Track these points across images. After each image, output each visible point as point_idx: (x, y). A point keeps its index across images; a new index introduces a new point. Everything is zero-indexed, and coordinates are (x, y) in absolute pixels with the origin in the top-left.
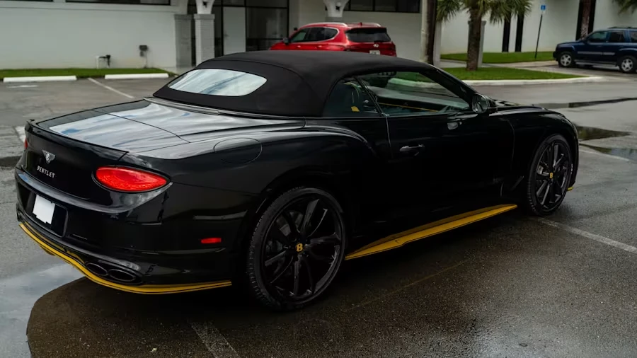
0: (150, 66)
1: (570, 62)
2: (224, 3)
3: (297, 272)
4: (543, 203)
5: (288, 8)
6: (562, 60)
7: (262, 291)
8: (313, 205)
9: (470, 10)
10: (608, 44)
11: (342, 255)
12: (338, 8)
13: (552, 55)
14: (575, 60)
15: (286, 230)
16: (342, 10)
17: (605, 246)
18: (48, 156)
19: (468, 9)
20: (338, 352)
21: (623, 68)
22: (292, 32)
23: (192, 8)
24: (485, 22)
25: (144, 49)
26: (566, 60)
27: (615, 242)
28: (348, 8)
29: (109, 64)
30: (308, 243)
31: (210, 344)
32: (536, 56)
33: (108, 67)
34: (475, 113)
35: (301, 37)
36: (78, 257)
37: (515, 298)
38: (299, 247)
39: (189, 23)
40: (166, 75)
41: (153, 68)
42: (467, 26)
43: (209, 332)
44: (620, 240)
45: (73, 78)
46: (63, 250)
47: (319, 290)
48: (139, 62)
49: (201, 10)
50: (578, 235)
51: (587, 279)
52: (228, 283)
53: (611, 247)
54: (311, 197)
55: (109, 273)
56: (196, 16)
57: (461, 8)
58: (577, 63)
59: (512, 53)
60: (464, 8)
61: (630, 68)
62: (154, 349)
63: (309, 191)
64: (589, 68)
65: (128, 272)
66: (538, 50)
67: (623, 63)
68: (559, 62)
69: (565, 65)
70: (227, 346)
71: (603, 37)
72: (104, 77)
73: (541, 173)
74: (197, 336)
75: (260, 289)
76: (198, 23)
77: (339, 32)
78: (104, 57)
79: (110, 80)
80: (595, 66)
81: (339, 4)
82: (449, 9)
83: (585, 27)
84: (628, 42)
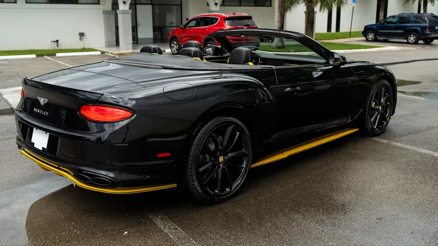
0: (86, 47)
1: (373, 38)
2: (138, 2)
3: (220, 177)
4: (375, 127)
5: (181, 5)
6: (368, 37)
7: (198, 189)
8: (230, 129)
9: (306, 4)
10: (398, 24)
11: (249, 164)
12: (216, 4)
13: (361, 33)
14: (377, 37)
15: (212, 147)
16: (219, 5)
17: (421, 153)
18: (42, 101)
19: (304, 3)
20: (255, 229)
21: (409, 41)
22: (185, 22)
23: (115, 5)
24: (316, 12)
25: (82, 35)
26: (371, 36)
27: (427, 151)
28: (222, 4)
29: (58, 46)
30: (227, 156)
31: (165, 228)
32: (350, 34)
33: (57, 48)
34: (331, 65)
35: (193, 23)
36: (68, 171)
37: (368, 189)
38: (221, 159)
39: (113, 17)
40: (99, 53)
41: (89, 49)
42: (304, 15)
43: (162, 219)
44: (430, 150)
45: (34, 56)
46: (57, 166)
47: (235, 189)
48: (78, 44)
49: (122, 7)
50: (401, 147)
51: (414, 175)
52: (175, 185)
53: (425, 154)
54: (228, 124)
55: (92, 180)
56: (118, 12)
57: (300, 2)
58: (378, 38)
59: (333, 34)
60: (302, 3)
61: (414, 41)
62: (126, 232)
63: (227, 119)
64: (386, 41)
65: (107, 179)
66: (352, 31)
67: (409, 38)
68: (367, 38)
69: (370, 39)
70: (176, 229)
71: (395, 20)
72: (55, 55)
73: (373, 106)
74: (154, 222)
75: (196, 188)
76: (120, 17)
77: (219, 19)
78: (54, 42)
79: (60, 57)
80: (390, 40)
81: (217, 2)
82: (292, 3)
83: (382, 14)
84: (413, 23)
